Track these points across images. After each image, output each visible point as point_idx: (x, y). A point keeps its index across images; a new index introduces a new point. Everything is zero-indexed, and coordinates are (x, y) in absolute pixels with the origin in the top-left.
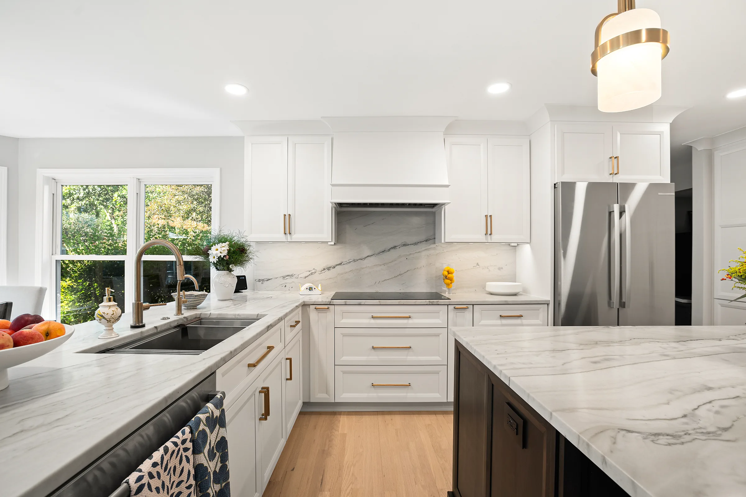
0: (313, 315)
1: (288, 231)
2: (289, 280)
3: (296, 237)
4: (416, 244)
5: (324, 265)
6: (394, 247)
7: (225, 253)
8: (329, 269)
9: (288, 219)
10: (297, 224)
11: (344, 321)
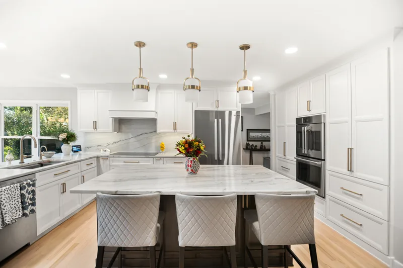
0: (101, 161)
1: (95, 128)
2: (99, 147)
3: (99, 130)
4: (151, 133)
5: (114, 141)
6: (142, 134)
7: (65, 137)
8: (115, 143)
9: (95, 123)
10: (99, 125)
11: (114, 163)
